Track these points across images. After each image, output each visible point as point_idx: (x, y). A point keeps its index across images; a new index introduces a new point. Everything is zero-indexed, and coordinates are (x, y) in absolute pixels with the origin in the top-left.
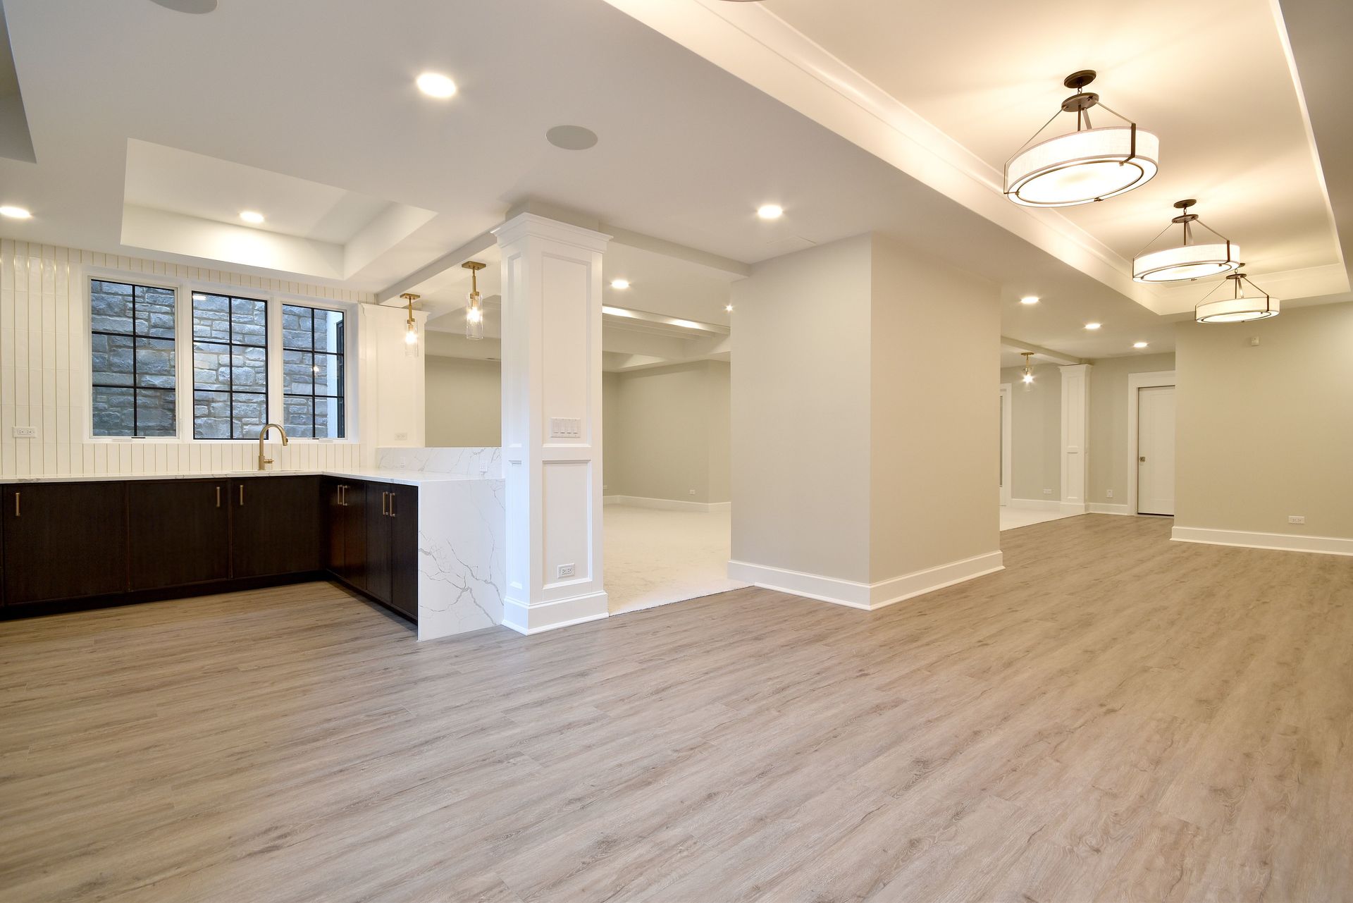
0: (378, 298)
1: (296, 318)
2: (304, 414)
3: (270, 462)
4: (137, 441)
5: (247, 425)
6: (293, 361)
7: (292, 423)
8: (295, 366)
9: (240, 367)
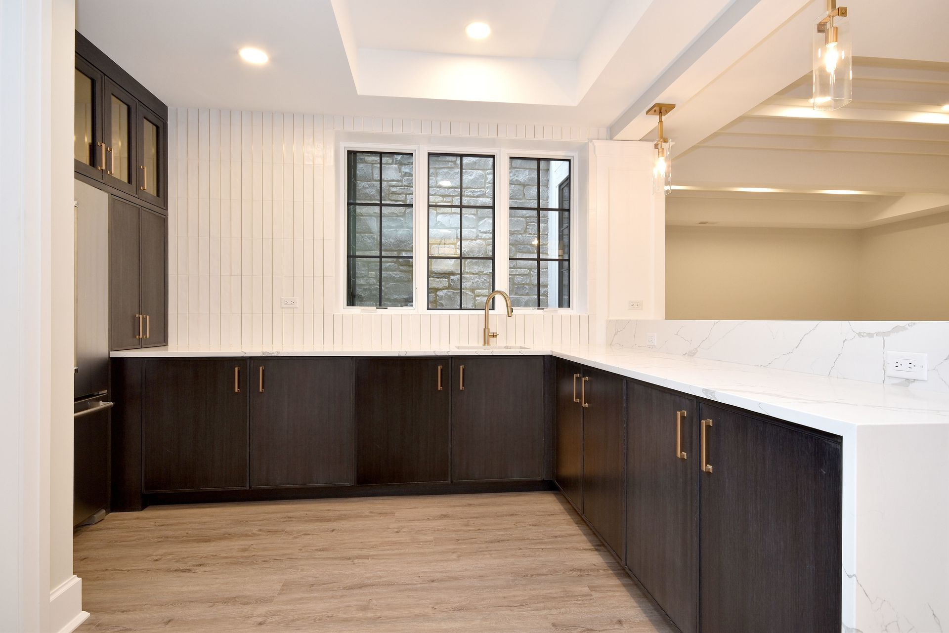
0: (612, 131)
1: (521, 187)
2: (527, 284)
3: (494, 336)
4: (381, 311)
5: (478, 296)
6: (518, 230)
7: (516, 294)
8: (520, 236)
9: (473, 240)
